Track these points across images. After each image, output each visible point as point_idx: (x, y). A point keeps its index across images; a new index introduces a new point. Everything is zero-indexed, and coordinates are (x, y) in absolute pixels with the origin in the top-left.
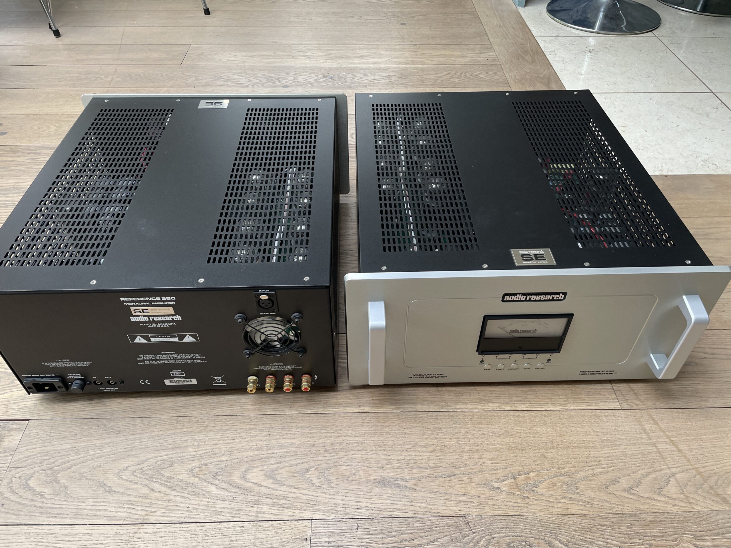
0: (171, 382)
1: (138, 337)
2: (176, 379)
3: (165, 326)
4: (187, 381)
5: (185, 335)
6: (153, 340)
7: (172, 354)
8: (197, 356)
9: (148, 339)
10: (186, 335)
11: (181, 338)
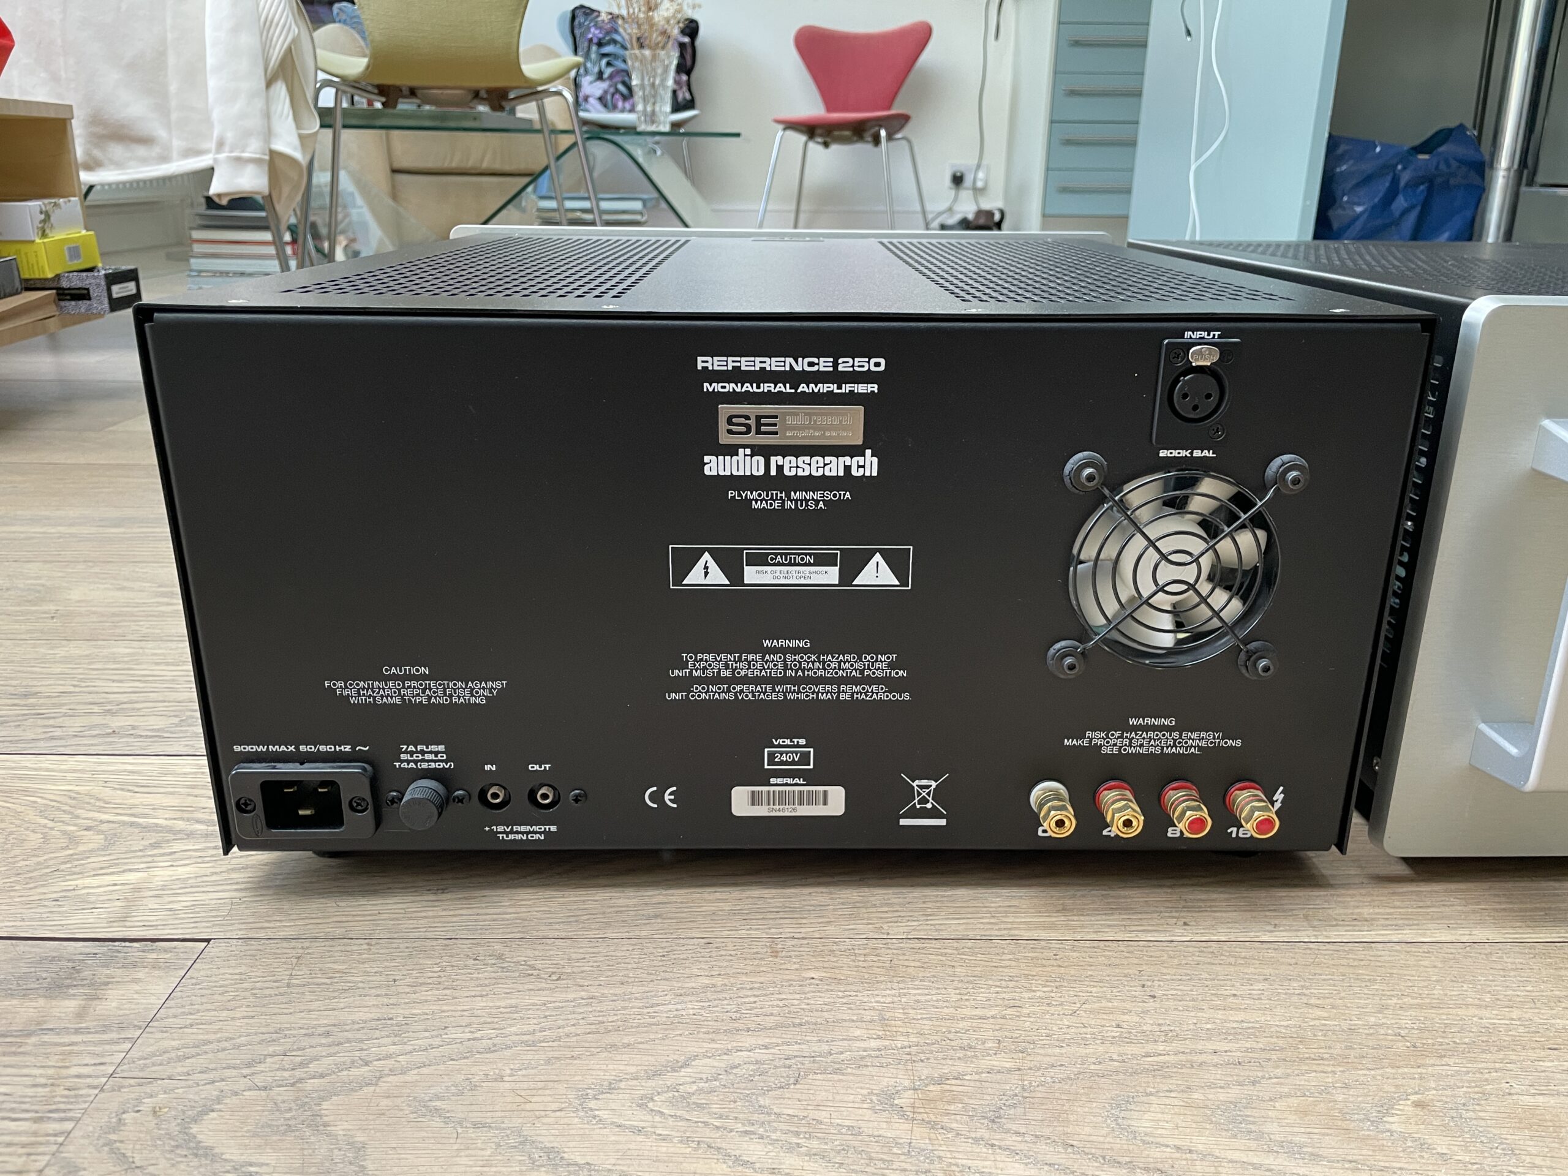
0: (754, 800)
1: (707, 556)
2: (777, 786)
3: (812, 506)
4: (811, 800)
5: (868, 556)
6: (753, 575)
7: (796, 651)
8: (881, 665)
9: (734, 573)
10: (871, 554)
11: (852, 566)
